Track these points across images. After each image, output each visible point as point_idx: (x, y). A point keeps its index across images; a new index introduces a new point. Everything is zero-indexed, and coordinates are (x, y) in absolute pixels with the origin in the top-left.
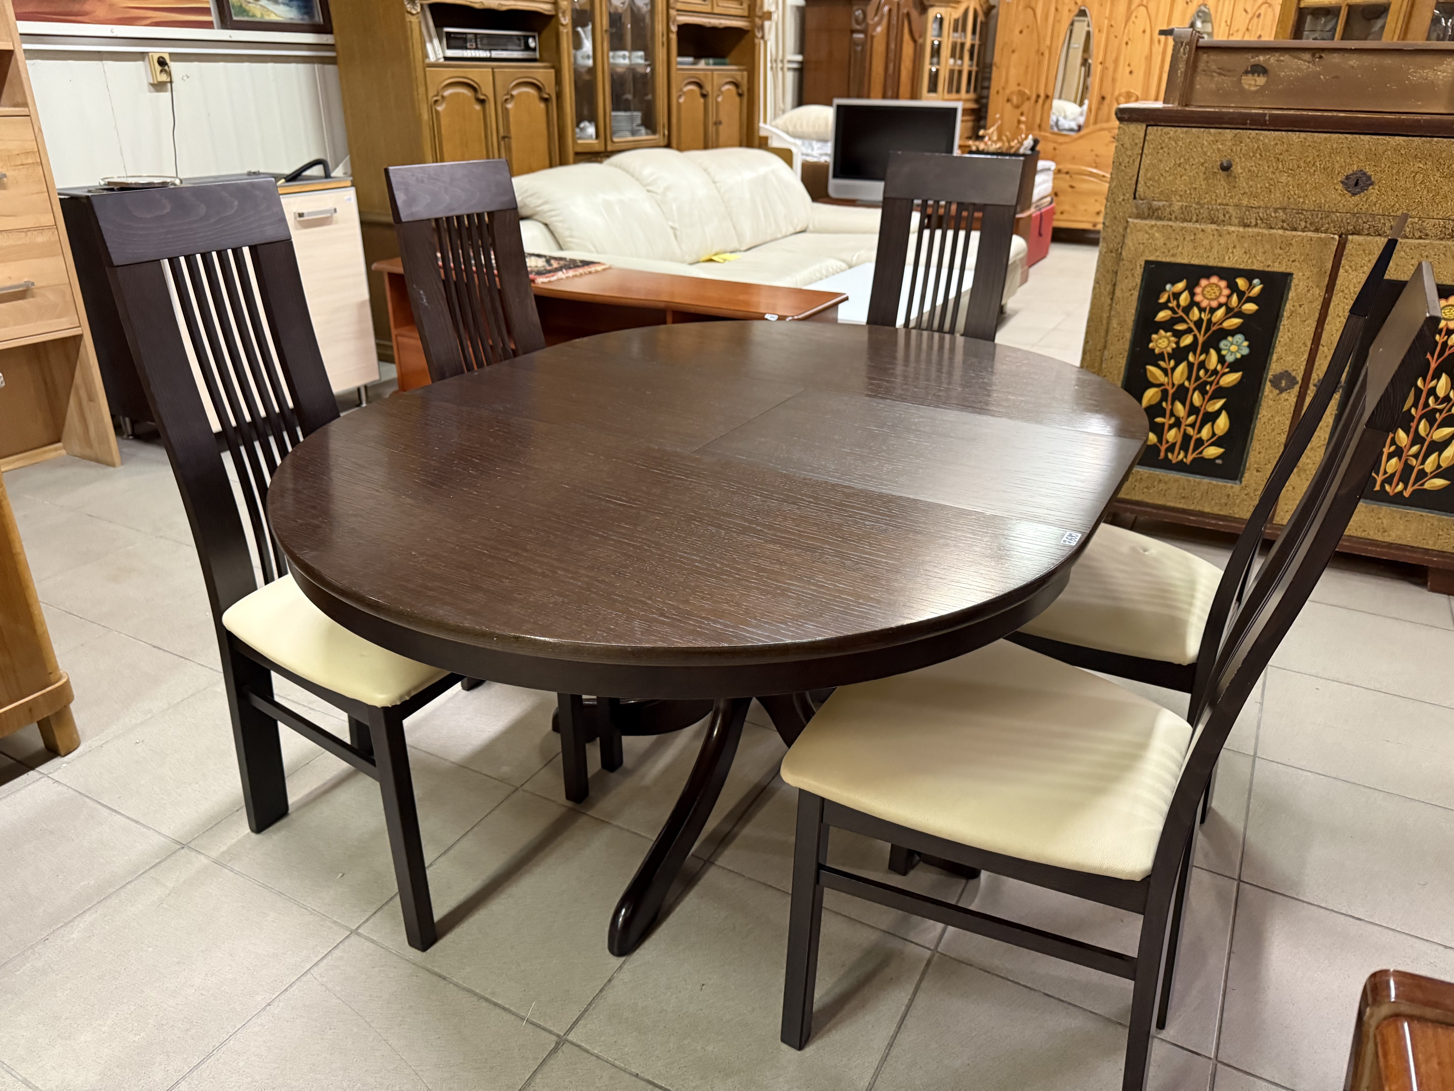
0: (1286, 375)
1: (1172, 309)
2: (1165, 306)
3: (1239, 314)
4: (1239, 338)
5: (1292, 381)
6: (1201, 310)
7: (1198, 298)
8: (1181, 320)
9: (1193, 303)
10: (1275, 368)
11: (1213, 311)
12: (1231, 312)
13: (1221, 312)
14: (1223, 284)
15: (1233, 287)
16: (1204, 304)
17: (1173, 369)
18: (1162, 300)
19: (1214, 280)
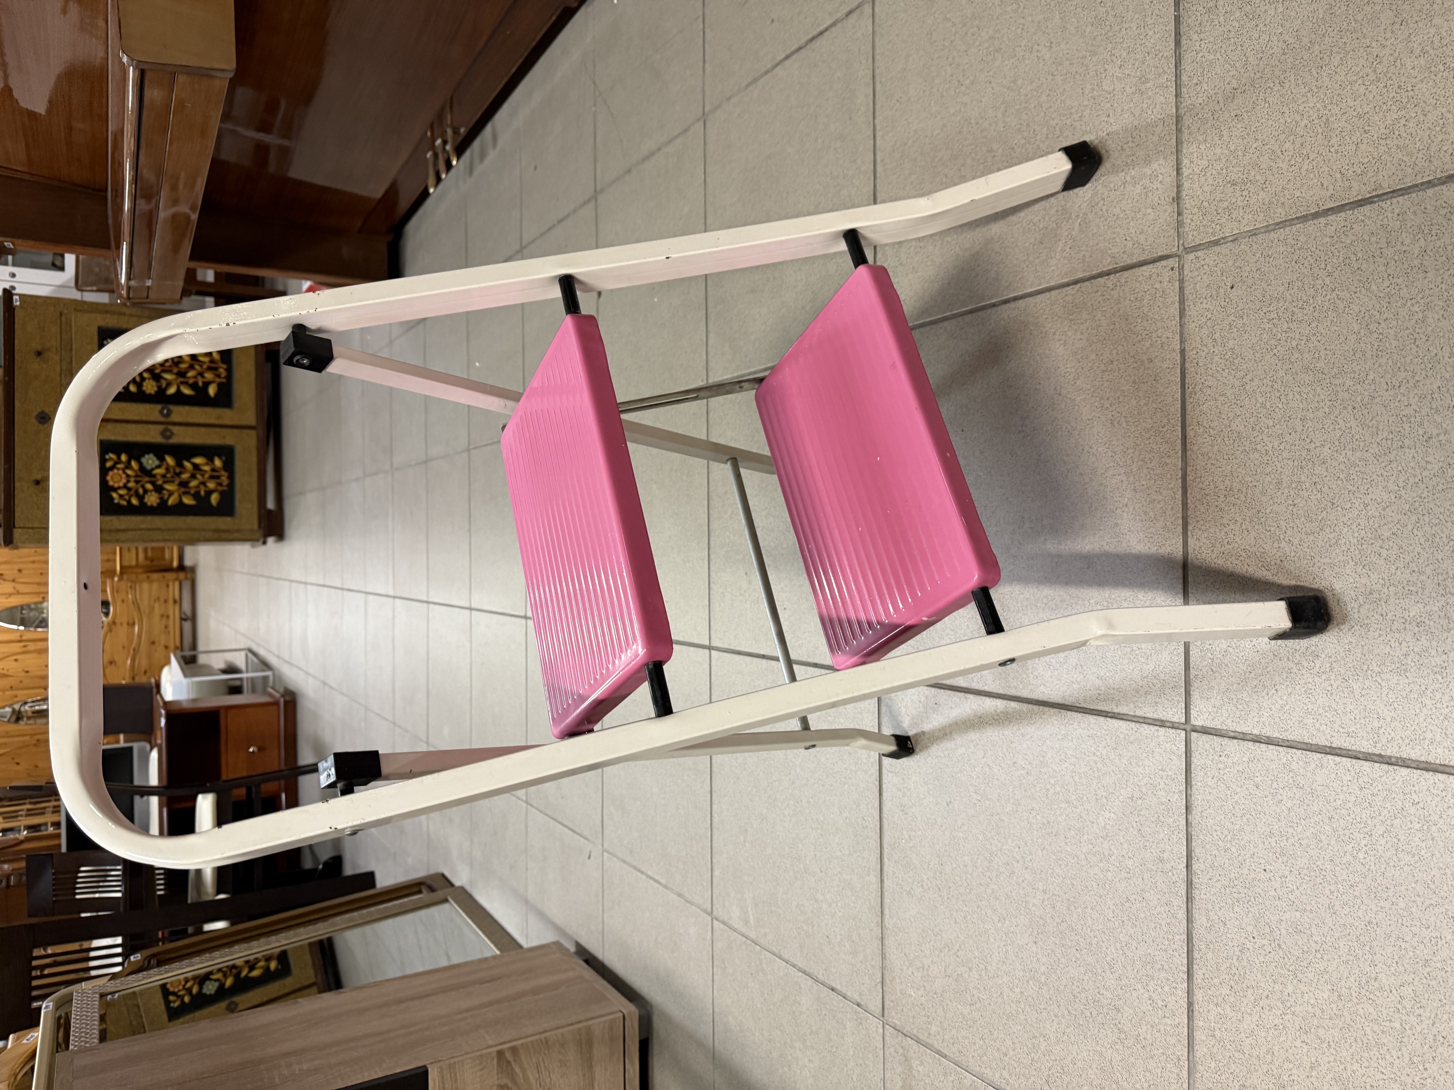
0: (163, 434)
1: (130, 497)
2: (129, 502)
3: (129, 462)
4: (144, 460)
5: (166, 430)
6: (128, 481)
7: (121, 484)
8: (137, 492)
9: (125, 486)
10: (159, 439)
11: (128, 476)
12: (128, 466)
13: (129, 472)
14: (111, 473)
15: (112, 468)
16: (124, 481)
17: (168, 491)
18: (124, 503)
19: (109, 478)
